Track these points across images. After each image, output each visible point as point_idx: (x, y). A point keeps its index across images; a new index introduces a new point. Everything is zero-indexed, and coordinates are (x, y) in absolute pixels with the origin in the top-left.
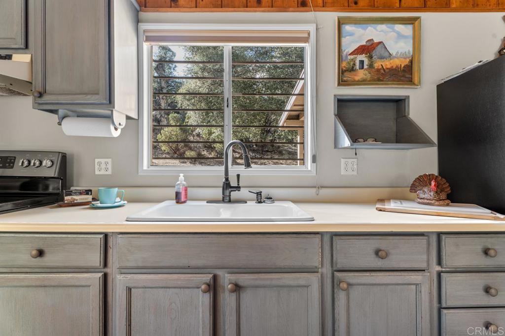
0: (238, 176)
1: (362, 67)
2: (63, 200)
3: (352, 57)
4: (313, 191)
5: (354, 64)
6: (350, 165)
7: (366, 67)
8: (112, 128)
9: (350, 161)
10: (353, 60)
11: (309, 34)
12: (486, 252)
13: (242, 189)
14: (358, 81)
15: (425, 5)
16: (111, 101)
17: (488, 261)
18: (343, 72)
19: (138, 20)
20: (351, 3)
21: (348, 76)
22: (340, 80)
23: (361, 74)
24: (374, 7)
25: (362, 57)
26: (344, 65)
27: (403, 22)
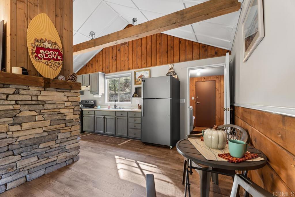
0: (117, 104)
2: (93, 107)
4: (130, 107)
6: (137, 102)
8: (99, 96)
10: (138, 79)
11: (130, 75)
14: (139, 84)
15: (152, 66)
16: (98, 92)
17: (135, 116)
18: (136, 82)
19: (105, 76)
20: (137, 68)
21: (137, 83)
22: (135, 84)
23: (139, 82)
24: (142, 67)
25: (140, 79)
26: (136, 80)
27: (147, 70)
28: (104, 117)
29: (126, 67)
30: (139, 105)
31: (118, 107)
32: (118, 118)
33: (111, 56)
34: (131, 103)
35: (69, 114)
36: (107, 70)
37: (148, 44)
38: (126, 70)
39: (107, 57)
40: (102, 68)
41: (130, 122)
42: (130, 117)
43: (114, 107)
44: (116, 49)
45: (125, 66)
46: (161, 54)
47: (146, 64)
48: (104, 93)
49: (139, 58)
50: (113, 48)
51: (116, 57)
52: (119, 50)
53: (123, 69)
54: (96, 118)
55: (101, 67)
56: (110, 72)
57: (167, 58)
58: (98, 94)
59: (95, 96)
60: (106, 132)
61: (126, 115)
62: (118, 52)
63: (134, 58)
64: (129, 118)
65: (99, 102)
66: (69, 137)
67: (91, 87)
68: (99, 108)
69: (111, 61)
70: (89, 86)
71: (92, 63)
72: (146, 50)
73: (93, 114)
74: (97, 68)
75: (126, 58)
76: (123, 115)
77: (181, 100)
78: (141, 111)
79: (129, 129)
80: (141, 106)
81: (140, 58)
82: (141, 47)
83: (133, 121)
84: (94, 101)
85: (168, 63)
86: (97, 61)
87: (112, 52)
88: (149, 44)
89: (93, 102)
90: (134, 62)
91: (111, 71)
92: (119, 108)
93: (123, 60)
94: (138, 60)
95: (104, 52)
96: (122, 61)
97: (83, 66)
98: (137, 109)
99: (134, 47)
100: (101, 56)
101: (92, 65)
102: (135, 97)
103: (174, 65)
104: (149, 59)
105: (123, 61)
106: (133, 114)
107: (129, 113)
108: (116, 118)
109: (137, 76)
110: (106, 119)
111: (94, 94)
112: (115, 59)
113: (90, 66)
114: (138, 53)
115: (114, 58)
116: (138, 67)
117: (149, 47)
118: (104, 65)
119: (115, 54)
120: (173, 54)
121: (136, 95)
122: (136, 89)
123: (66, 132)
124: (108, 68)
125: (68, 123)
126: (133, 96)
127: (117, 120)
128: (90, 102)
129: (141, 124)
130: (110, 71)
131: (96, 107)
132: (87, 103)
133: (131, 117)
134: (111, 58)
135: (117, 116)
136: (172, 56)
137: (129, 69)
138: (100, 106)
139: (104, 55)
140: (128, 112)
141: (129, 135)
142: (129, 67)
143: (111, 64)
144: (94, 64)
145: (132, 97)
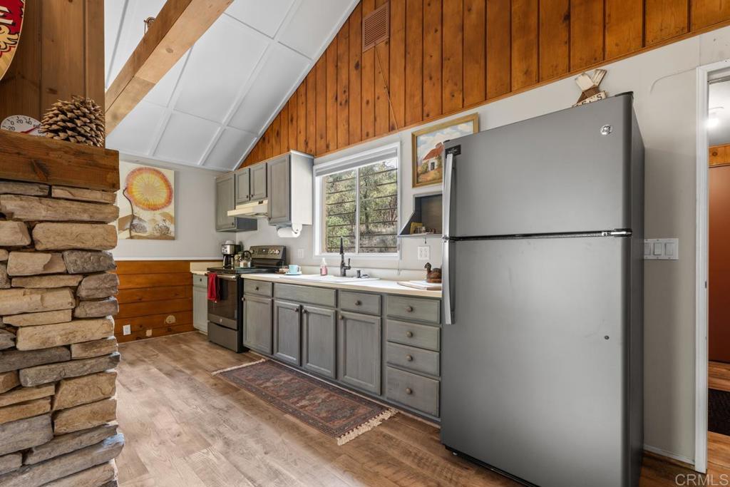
0: (349, 259)
1: (433, 168)
2: (278, 271)
3: (425, 161)
4: (395, 272)
5: (427, 167)
6: (423, 252)
7: (436, 167)
8: (293, 232)
9: (423, 248)
10: (426, 164)
11: (396, 150)
12: (412, 309)
13: (351, 269)
14: (430, 181)
15: (486, 99)
16: (290, 219)
17: (412, 316)
18: (418, 176)
19: (313, 165)
20: (424, 117)
21: (422, 178)
22: (416, 183)
23: (432, 174)
24: (442, 114)
25: (433, 160)
26: (420, 169)
27: (465, 120)
28: (301, 307)
29: (382, 123)
30: (428, 266)
31: (353, 271)
32: (347, 314)
33: (330, 95)
34: (398, 259)
35: (41, 318)
36: (321, 144)
37: (470, 10)
38: (381, 135)
39: (321, 100)
40: (306, 141)
41: (392, 339)
42: (391, 317)
43: (338, 270)
44: (347, 65)
45: (378, 119)
46: (533, 36)
47: (459, 96)
48: (310, 223)
49: (431, 78)
50: (339, 64)
51: (347, 94)
52: (357, 66)
53: (371, 131)
54: (278, 307)
55: (302, 139)
56: (327, 149)
57: (565, 48)
58: (291, 226)
59: (283, 234)
60: (308, 362)
61: (376, 309)
62: (354, 73)
63: (409, 81)
64: (387, 321)
65: (297, 253)
66: (36, 444)
67: (270, 205)
68: (292, 275)
69: (331, 111)
70: (266, 202)
71: (277, 129)
72: (460, 37)
73: (269, 293)
74: (292, 142)
75: (381, 91)
76: (363, 308)
77: (649, 242)
78: (438, 294)
79: (387, 369)
80: (439, 271)
81: (436, 75)
82: (439, 33)
83: (403, 337)
84: (282, 250)
85: (569, 70)
86: (292, 121)
87: (335, 77)
88: (474, 8)
89: (277, 252)
90: (413, 96)
91: (331, 148)
92: (356, 273)
93: (370, 98)
94: (427, 85)
95: (310, 85)
96: (368, 102)
97: (255, 140)
98: (420, 285)
99: (409, 40)
100: (303, 98)
101: (278, 134)
102: (415, 232)
103: (605, 72)
104: (473, 72)
105: (371, 104)
106: (405, 304)
107: (387, 300)
108: (340, 317)
109: (423, 152)
110: (305, 316)
111: (280, 228)
112: (343, 102)
113: (273, 141)
114: (427, 59)
115: (342, 98)
116: (428, 115)
117: (473, 19)
118: (312, 129)
119: (345, 82)
120: (599, 17)
121: (419, 225)
122: (420, 201)
123: (19, 420)
124: (322, 138)
125: (32, 371)
126: (407, 231)
127: (341, 323)
128: (271, 251)
129: (438, 354)
130: (328, 147)
131: (285, 270)
132: (262, 256)
133: (397, 318)
134: (330, 101)
135: (343, 310)
136: (598, 28)
137: (392, 129)
138: (296, 267)
139: (311, 95)
140: (382, 296)
141: (387, 393)
142: (393, 119)
143: (331, 124)
144: (283, 132)
145: (402, 234)
